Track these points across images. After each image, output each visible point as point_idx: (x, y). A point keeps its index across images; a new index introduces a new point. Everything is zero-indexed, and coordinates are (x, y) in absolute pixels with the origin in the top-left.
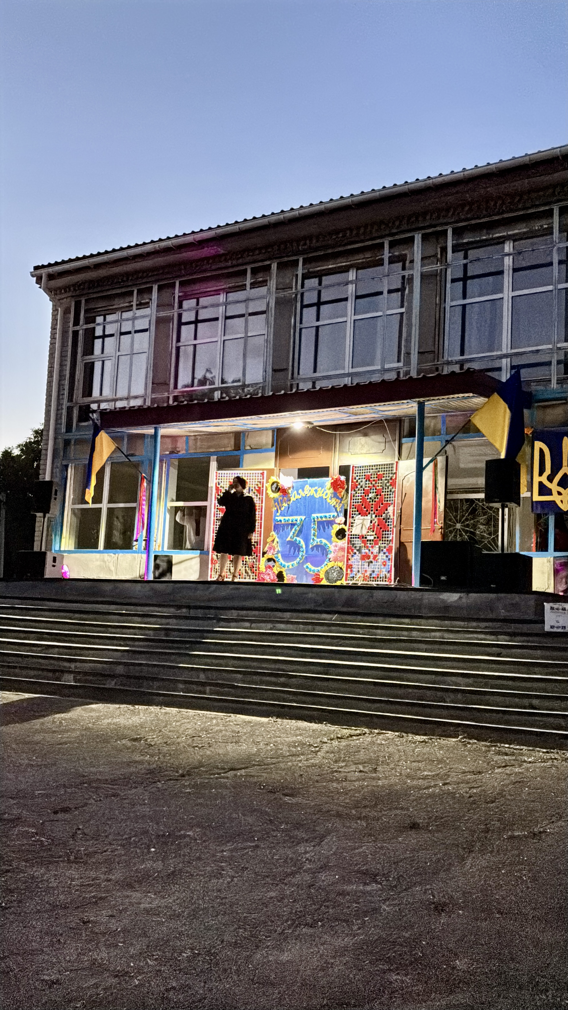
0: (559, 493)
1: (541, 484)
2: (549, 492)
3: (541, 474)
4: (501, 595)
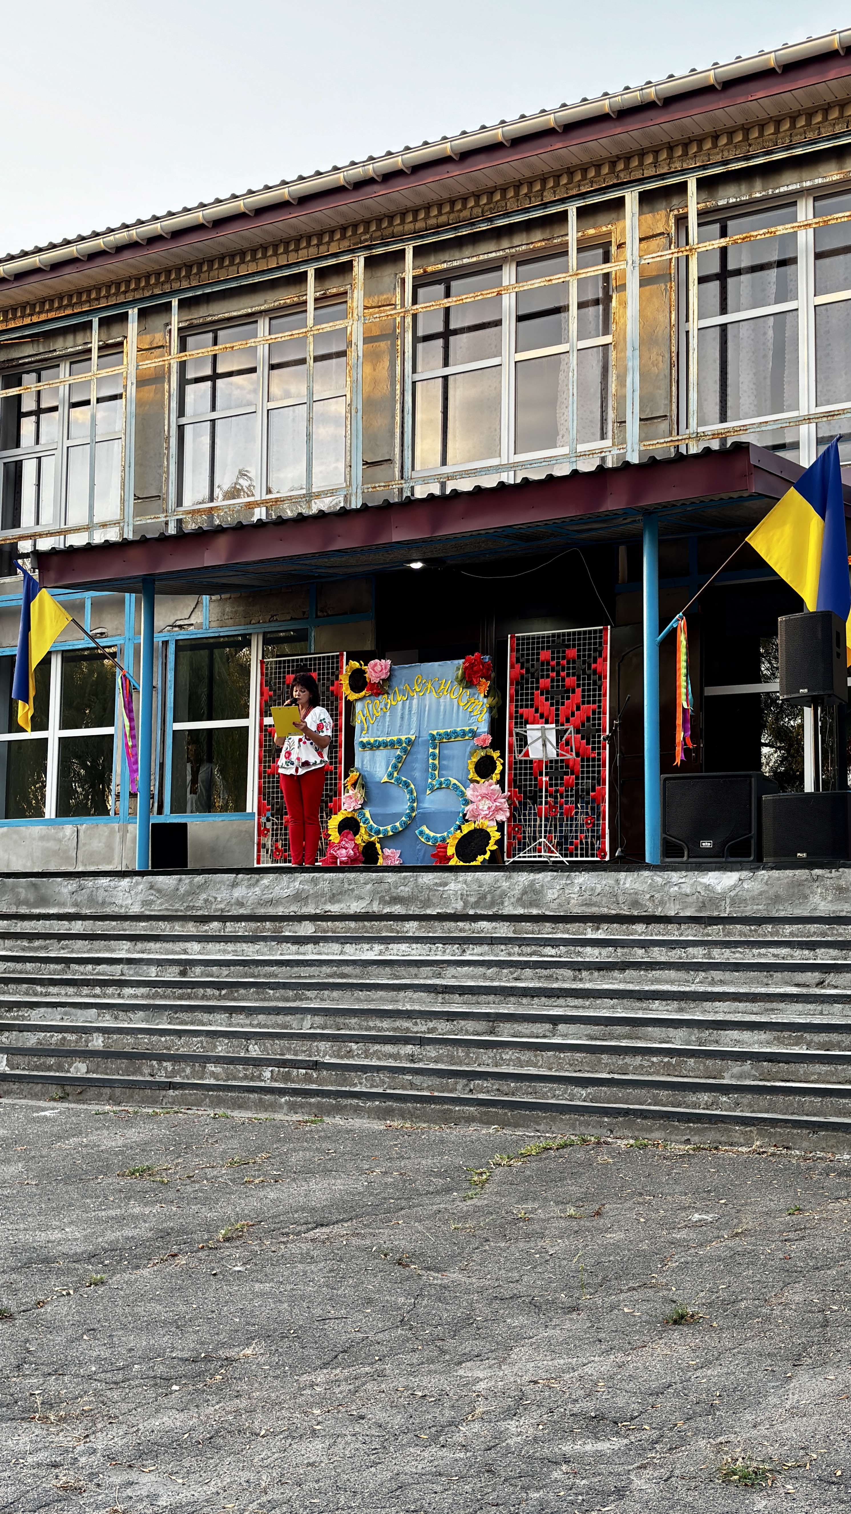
4: (817, 872)
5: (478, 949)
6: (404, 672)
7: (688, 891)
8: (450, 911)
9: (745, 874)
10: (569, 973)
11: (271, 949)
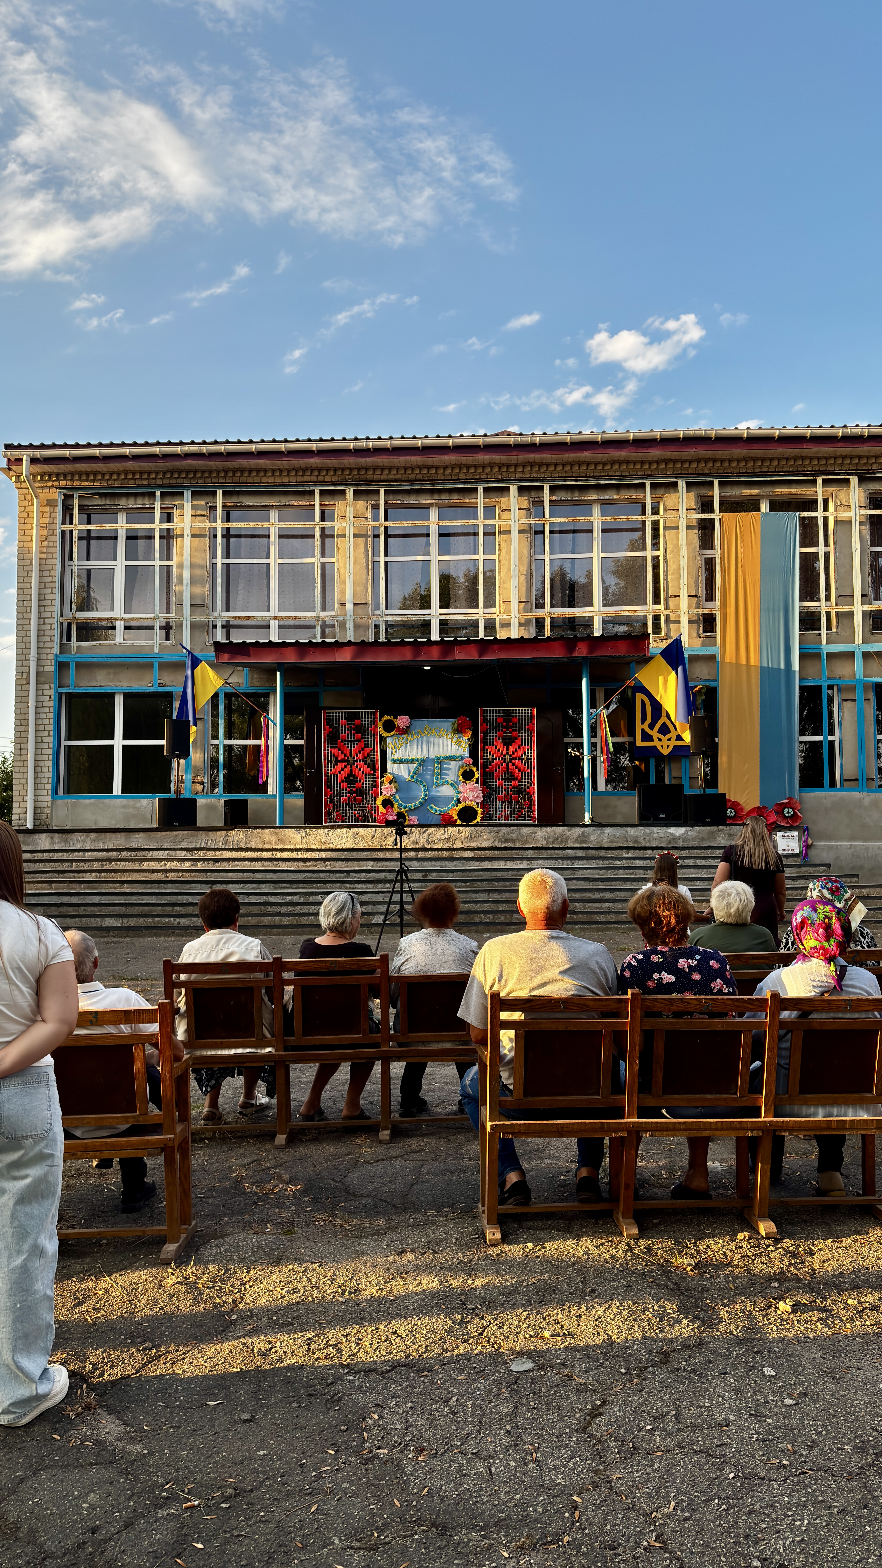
0: (660, 740)
1: (643, 730)
2: (650, 738)
3: (643, 723)
4: (721, 827)
5: (581, 862)
6: (419, 723)
7: (662, 835)
8: (539, 846)
9: (689, 828)
10: (642, 871)
11: (463, 864)
